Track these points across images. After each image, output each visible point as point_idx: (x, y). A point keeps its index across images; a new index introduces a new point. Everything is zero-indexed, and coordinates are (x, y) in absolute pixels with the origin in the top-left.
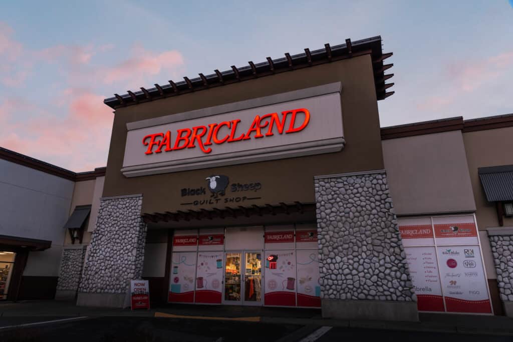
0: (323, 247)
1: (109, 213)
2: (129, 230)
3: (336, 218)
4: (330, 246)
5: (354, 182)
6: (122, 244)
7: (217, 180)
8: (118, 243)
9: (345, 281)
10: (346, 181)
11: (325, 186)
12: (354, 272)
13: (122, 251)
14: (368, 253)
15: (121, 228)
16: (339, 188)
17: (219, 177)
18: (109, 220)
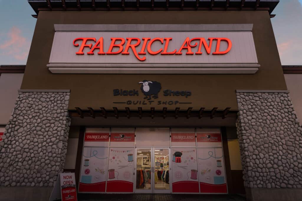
0: (248, 145)
1: (29, 105)
2: (54, 123)
3: (256, 123)
4: (254, 144)
5: (267, 98)
6: (45, 136)
8: (39, 135)
9: (269, 173)
10: (261, 96)
11: (244, 98)
12: (275, 166)
13: (44, 143)
14: (284, 151)
15: (44, 120)
16: (256, 101)
17: (151, 82)
18: (29, 112)
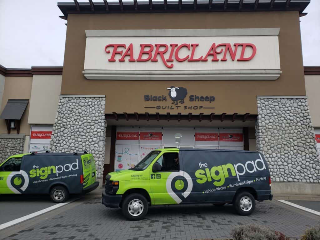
0: (264, 146)
1: (70, 109)
2: (93, 125)
3: (273, 127)
4: (269, 145)
5: (286, 103)
6: (87, 137)
7: (176, 90)
8: (82, 136)
9: (279, 170)
10: (280, 101)
11: (264, 104)
12: (285, 164)
13: (87, 143)
14: (295, 151)
15: (85, 123)
16: (275, 106)
17: (178, 88)
18: (71, 115)
